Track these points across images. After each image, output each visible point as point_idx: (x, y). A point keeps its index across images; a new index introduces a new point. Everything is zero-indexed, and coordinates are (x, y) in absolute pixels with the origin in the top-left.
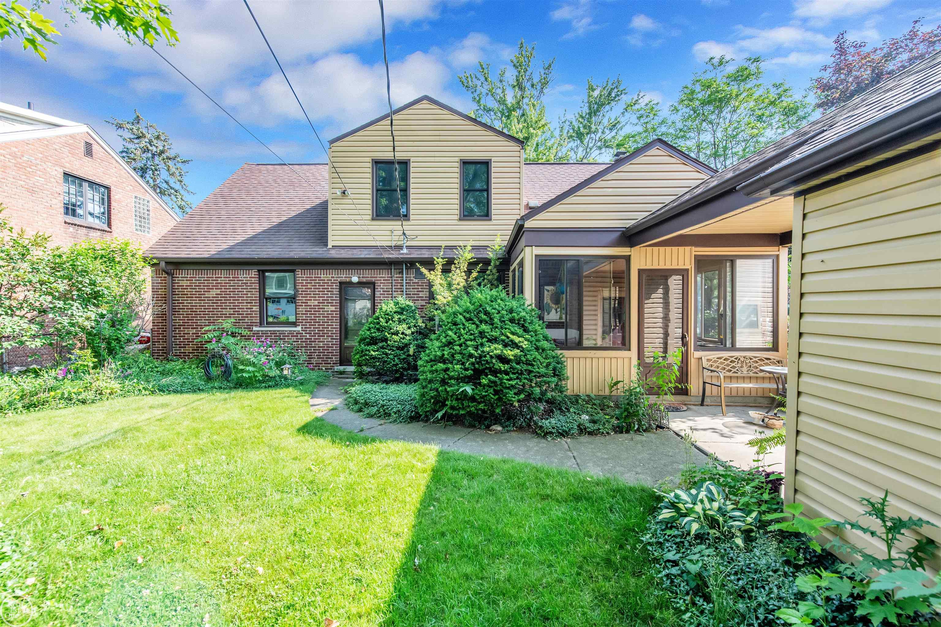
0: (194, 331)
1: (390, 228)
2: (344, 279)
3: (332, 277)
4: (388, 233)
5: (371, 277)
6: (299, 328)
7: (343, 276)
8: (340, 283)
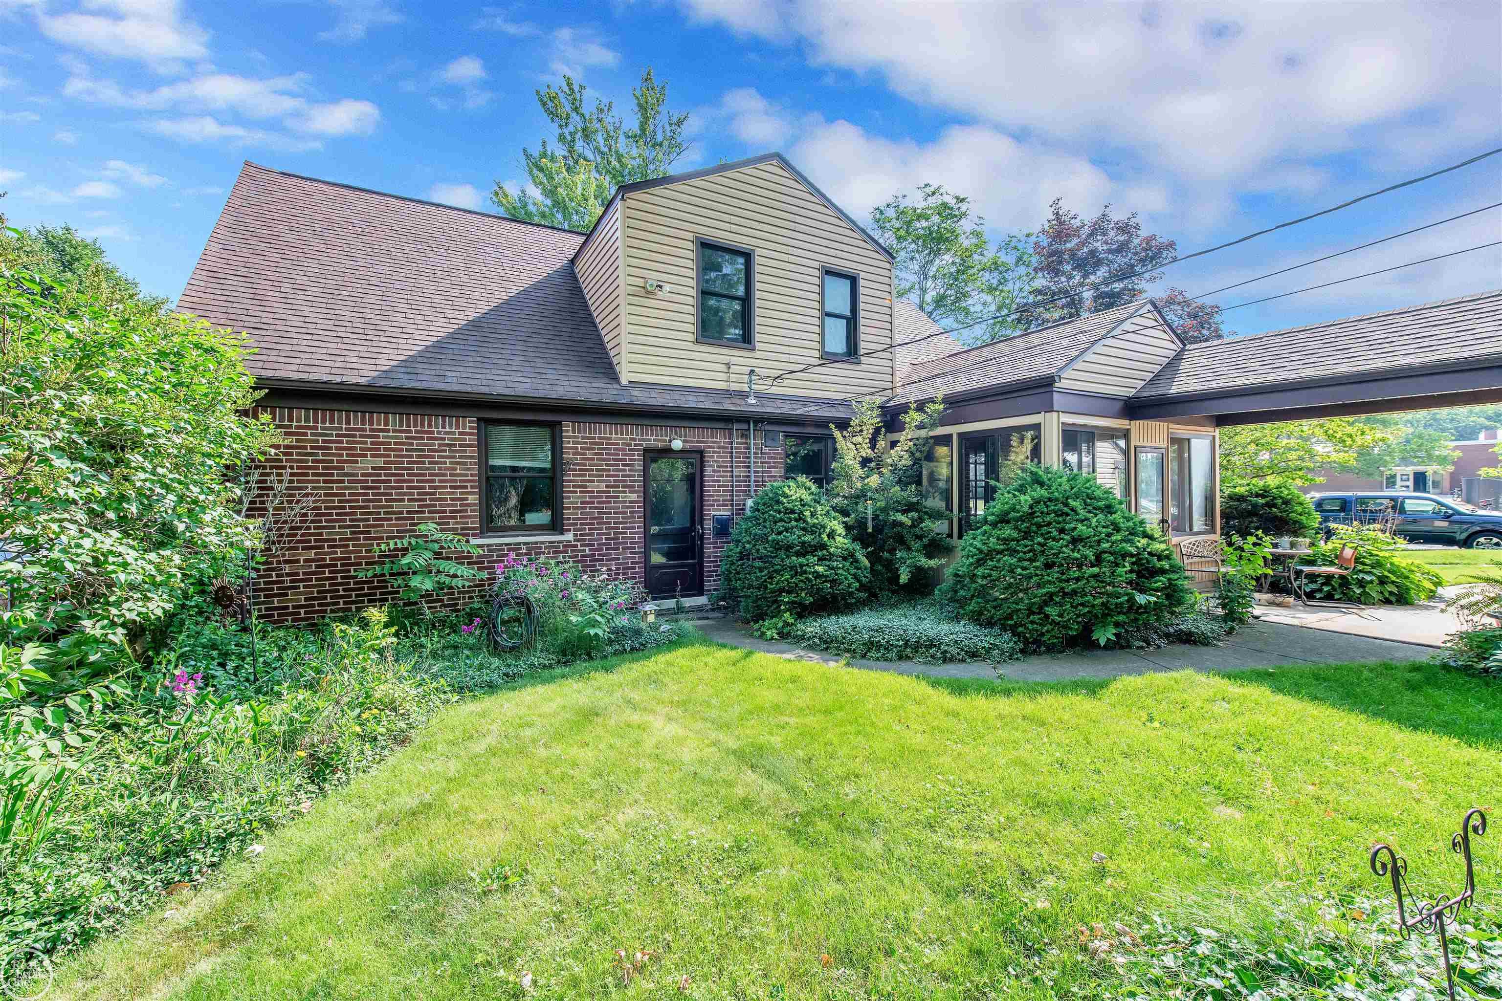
0: (312, 554)
1: (725, 359)
2: (653, 444)
3: (632, 439)
4: (723, 368)
5: (698, 442)
6: (569, 537)
7: (654, 438)
8: (645, 450)
